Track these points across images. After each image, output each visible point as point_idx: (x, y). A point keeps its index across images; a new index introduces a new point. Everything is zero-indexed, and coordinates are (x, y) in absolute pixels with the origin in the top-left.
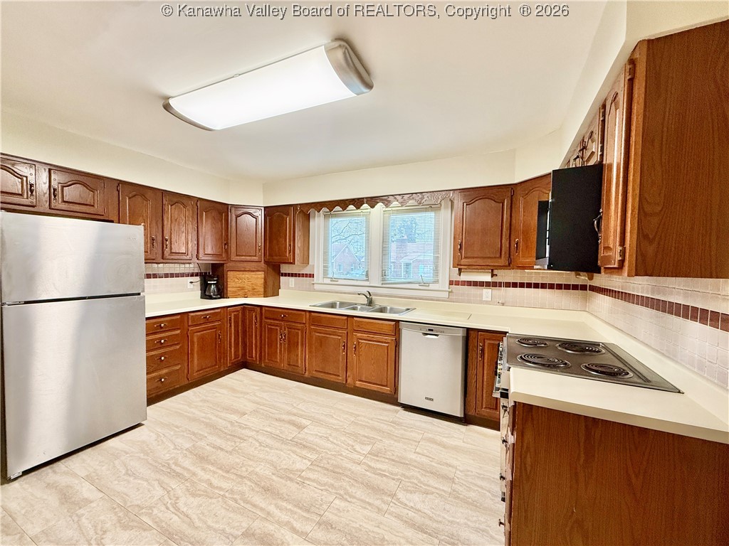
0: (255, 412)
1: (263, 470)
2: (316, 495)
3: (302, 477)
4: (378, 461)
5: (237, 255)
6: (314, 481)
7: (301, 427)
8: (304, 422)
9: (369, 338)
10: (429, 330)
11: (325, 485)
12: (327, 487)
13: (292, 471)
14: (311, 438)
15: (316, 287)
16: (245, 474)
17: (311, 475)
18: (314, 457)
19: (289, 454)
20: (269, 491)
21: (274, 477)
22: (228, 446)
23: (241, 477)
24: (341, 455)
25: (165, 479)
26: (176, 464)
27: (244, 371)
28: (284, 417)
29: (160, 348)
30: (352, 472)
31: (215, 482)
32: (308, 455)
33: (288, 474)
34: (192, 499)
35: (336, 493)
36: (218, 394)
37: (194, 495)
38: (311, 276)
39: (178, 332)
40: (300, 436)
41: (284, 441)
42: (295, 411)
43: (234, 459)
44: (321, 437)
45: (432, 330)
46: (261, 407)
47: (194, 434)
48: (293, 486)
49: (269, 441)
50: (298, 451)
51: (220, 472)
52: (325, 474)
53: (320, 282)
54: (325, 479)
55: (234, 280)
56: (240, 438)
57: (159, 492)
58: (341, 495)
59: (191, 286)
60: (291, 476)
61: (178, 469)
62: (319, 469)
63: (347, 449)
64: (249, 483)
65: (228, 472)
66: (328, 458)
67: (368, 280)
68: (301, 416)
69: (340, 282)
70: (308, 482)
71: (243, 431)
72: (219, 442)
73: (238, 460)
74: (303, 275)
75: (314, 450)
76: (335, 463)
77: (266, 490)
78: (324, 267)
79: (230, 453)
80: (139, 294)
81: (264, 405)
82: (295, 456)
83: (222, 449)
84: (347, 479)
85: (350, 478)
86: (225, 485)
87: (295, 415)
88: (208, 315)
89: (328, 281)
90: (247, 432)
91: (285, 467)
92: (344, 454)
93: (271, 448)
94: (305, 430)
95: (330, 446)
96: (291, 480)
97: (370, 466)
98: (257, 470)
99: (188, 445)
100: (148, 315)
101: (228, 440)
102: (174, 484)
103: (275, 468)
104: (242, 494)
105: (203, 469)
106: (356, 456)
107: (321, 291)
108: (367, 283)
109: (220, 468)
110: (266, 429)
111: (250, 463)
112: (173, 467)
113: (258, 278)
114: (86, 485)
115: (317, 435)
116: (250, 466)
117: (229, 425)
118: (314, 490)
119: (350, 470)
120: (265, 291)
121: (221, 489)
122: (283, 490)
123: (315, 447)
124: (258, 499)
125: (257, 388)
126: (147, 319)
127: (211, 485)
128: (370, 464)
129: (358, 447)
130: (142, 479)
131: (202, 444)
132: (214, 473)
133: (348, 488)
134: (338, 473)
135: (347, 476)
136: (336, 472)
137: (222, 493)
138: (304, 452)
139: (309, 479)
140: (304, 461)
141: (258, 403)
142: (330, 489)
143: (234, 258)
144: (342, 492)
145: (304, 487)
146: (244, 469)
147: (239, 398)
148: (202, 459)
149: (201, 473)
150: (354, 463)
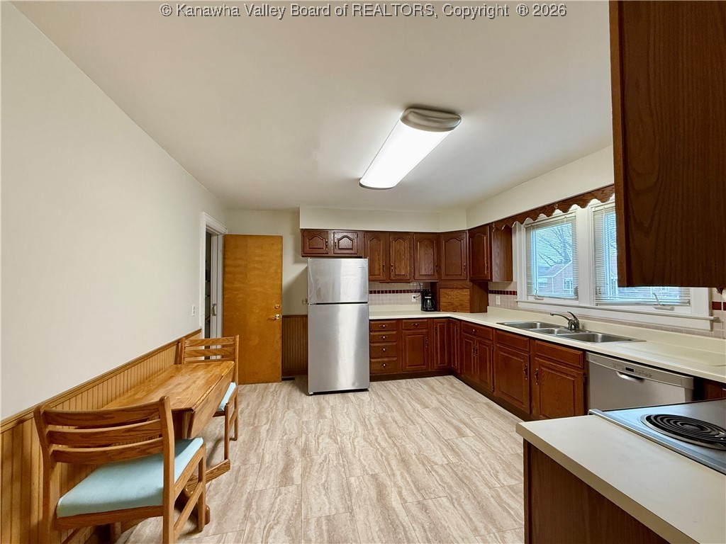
0: (436, 409)
1: (411, 448)
2: (432, 485)
3: (432, 466)
4: (513, 497)
5: (447, 275)
6: (439, 475)
7: (461, 434)
8: (468, 432)
9: (551, 367)
10: (627, 369)
11: (445, 483)
12: (446, 486)
13: (428, 460)
14: (463, 447)
15: (520, 305)
16: (398, 444)
17: (441, 471)
18: (453, 459)
19: (436, 449)
20: (404, 462)
21: (414, 457)
22: (401, 422)
23: (395, 445)
24: (479, 472)
25: (358, 423)
26: (369, 420)
27: (452, 377)
28: (455, 422)
29: (382, 342)
30: (477, 490)
31: (379, 439)
32: (451, 457)
33: (424, 461)
34: (362, 441)
35: (449, 494)
36: (420, 388)
37: (365, 440)
38: (514, 293)
39: (394, 333)
40: (455, 440)
41: (439, 438)
42: (467, 421)
43: (400, 433)
44: (473, 450)
45: (632, 370)
46: (443, 408)
47: (389, 407)
48: (421, 469)
49: (429, 433)
50: (445, 450)
51: (386, 435)
52: (452, 477)
53: (523, 300)
54: (449, 480)
55: (446, 296)
56: (412, 422)
57: (352, 429)
58: (451, 497)
59: (414, 300)
60: (426, 463)
61: (367, 422)
62: (451, 471)
63: (489, 472)
64: (396, 451)
65: (390, 438)
66: (465, 468)
67: (577, 299)
68: (469, 427)
69: (546, 300)
70: (434, 474)
71: (417, 418)
72: (398, 418)
73: (400, 434)
74: (507, 293)
75: (459, 456)
76: (468, 474)
77: (403, 461)
78: (528, 283)
79: (400, 427)
80: (366, 303)
81: (446, 407)
82: (440, 452)
83: (396, 423)
84: (467, 491)
85: (472, 492)
86: (383, 444)
87: (464, 424)
88: (417, 322)
89: (531, 299)
90: (419, 420)
91: (427, 455)
92: (483, 473)
93: (427, 438)
94: (463, 439)
95: (475, 460)
96: (424, 465)
97: (500, 496)
98: (408, 446)
99: (381, 412)
100: (371, 318)
101: (404, 419)
102: (360, 429)
103: (420, 452)
104: (388, 454)
105: (379, 429)
106: (493, 481)
107: (525, 310)
108: (576, 303)
109: (387, 434)
110: (434, 424)
111: (407, 440)
112: (366, 420)
113: (465, 295)
114: (330, 410)
115: (471, 447)
116: (405, 441)
117: (411, 411)
118: (433, 481)
119: (476, 487)
120: (471, 307)
121: (379, 444)
122: (413, 468)
123: (461, 454)
124: (394, 463)
125: (451, 393)
126: (370, 320)
127: (376, 439)
128: (501, 494)
129: (501, 476)
130: (350, 419)
131: (389, 414)
132: (383, 434)
133: (463, 497)
134: (463, 482)
135: (469, 489)
136: (462, 481)
137: (378, 447)
138: (449, 454)
139: (437, 472)
140: (444, 459)
141: (442, 404)
142: (446, 489)
143: (443, 277)
144: (454, 497)
145: (428, 474)
146: (400, 441)
147: (432, 395)
148: (383, 423)
149: (376, 430)
150: (486, 484)
